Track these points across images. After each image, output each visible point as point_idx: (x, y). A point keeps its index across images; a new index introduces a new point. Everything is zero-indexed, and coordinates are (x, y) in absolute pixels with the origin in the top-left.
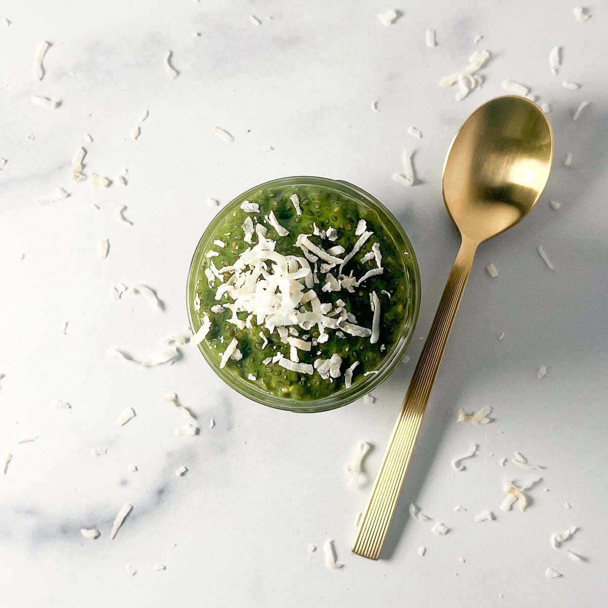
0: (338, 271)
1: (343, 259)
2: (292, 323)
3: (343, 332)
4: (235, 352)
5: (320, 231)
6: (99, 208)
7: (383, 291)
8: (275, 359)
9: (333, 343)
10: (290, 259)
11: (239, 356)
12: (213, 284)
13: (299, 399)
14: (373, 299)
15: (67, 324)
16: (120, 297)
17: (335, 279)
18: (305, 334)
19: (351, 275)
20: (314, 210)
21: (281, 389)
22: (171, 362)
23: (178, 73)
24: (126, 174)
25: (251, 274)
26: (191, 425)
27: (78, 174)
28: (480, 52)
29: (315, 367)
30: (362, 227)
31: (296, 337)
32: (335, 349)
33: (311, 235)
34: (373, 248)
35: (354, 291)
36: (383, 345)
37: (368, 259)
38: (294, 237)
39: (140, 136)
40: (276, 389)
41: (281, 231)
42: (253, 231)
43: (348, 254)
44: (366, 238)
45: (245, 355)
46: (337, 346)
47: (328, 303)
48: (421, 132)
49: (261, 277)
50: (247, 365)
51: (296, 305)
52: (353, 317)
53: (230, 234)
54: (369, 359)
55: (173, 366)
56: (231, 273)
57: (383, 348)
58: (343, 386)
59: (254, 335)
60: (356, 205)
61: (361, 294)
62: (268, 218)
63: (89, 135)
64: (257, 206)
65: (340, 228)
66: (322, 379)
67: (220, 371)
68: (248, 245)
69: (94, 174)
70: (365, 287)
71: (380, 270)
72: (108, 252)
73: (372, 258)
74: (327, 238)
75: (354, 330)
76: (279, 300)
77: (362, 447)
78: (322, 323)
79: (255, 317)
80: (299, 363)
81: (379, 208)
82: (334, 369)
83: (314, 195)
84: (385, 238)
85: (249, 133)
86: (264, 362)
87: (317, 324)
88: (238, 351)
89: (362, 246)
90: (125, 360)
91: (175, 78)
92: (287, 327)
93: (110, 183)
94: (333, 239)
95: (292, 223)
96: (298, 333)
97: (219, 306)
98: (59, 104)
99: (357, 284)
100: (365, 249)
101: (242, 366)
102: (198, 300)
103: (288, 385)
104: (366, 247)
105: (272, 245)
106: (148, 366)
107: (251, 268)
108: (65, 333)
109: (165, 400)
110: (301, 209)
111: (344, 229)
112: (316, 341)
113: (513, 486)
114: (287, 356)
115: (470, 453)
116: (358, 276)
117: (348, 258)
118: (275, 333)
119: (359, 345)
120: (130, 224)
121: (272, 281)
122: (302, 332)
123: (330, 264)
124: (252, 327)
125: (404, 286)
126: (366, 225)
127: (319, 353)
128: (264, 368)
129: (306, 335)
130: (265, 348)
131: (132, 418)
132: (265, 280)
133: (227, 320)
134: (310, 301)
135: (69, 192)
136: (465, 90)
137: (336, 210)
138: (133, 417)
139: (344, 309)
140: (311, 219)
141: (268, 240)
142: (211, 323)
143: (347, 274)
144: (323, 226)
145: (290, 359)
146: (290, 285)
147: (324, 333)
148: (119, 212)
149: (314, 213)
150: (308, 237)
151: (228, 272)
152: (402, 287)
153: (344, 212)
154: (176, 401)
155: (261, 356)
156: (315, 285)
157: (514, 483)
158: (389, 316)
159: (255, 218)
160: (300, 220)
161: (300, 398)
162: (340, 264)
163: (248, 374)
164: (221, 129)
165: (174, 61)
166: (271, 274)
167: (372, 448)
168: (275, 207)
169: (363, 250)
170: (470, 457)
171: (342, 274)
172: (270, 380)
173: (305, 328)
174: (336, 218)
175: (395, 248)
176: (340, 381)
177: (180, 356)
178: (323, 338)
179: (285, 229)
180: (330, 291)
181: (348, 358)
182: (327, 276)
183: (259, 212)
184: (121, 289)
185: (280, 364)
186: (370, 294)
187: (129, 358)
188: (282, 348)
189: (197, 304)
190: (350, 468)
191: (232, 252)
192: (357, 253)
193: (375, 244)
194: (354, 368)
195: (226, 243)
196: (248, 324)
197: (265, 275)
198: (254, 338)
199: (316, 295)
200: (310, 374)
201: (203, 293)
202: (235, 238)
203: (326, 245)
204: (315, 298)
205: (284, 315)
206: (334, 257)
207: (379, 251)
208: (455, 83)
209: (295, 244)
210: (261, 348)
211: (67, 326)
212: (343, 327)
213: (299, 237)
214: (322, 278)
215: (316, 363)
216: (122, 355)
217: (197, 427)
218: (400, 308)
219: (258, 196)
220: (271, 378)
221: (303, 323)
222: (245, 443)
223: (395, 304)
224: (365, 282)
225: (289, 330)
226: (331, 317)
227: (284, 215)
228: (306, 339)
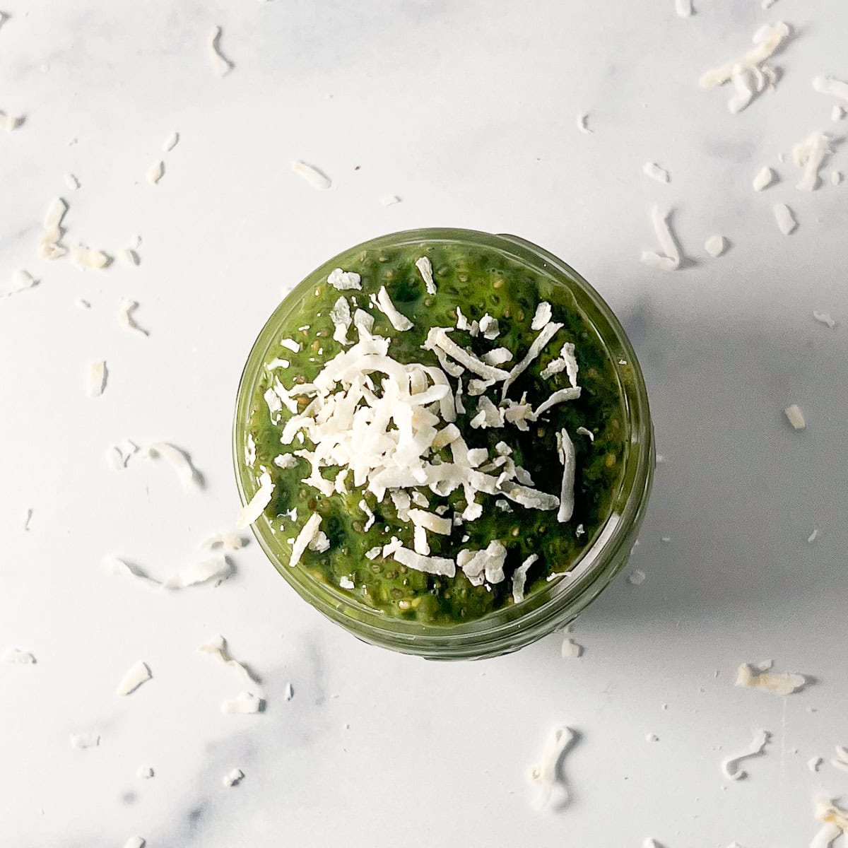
0: (500, 393)
1: (509, 371)
2: (417, 482)
3: (508, 500)
4: (316, 537)
5: (470, 322)
6: (89, 306)
7: (580, 428)
8: (387, 550)
9: (490, 520)
10: (414, 369)
11: (323, 543)
12: (279, 417)
13: (431, 623)
14: (562, 442)
15: (30, 512)
16: (125, 465)
17: (495, 407)
18: (440, 504)
19: (523, 399)
20: (458, 286)
21: (398, 604)
22: (215, 582)
23: (231, 65)
24: (138, 245)
25: (345, 396)
26: (252, 695)
27: (53, 246)
28: (772, 26)
29: (459, 564)
30: (543, 314)
31: (425, 509)
32: (493, 531)
33: (452, 329)
34: (564, 352)
35: (528, 429)
36: (581, 526)
37: (553, 371)
38: (422, 332)
39: (163, 178)
40: (390, 605)
41: (399, 322)
42: (349, 321)
43: (518, 363)
44: (551, 335)
45: (335, 542)
46: (499, 526)
47: (482, 447)
48: (667, 172)
49: (363, 403)
50: (338, 560)
51: (422, 450)
52: (527, 475)
53: (308, 327)
54: (554, 551)
55: (219, 587)
56: (311, 396)
57: (580, 530)
58: (510, 600)
59: (350, 506)
60: (533, 277)
61: (541, 434)
62: (377, 299)
63: (73, 176)
64: (357, 277)
65: (504, 317)
66: (472, 585)
67: (289, 571)
68: (339, 347)
69: (81, 245)
70: (548, 421)
71: (574, 391)
72: (105, 384)
73: (561, 370)
74: (481, 334)
75: (528, 498)
76: (393, 442)
77: (559, 735)
78: (470, 484)
79: (351, 473)
80: (429, 556)
81: (575, 283)
82: (493, 567)
83: (458, 258)
84: (585, 335)
85: (357, 171)
86: (368, 555)
87: (461, 486)
88: (322, 535)
89: (544, 349)
90: (134, 578)
91: (225, 75)
92: (408, 491)
93: (110, 261)
94: (491, 336)
95: (419, 307)
96: (428, 503)
97: (288, 456)
98: (20, 122)
99: (534, 416)
100: (548, 353)
101: (328, 563)
102: (252, 445)
103: (409, 595)
104: (551, 350)
105: (383, 345)
106: (175, 588)
107: (345, 387)
108: (27, 529)
109: (203, 649)
110: (435, 282)
111: (511, 318)
112: (461, 517)
113: (833, 808)
114: (408, 543)
115: (754, 748)
116: (535, 401)
117: (517, 370)
118: (386, 502)
119: (537, 525)
120: (144, 335)
121: (380, 410)
122: (435, 501)
123: (485, 380)
124: (346, 492)
125: (617, 419)
126: (551, 311)
127: (466, 539)
128: (368, 565)
129: (444, 507)
130: (369, 529)
131: (145, 681)
132: (369, 407)
133: (303, 481)
134: (449, 445)
135: (36, 277)
136: (746, 94)
137: (496, 285)
138: (148, 679)
139: (510, 459)
140: (452, 301)
141: (375, 337)
142: (274, 486)
143: (517, 399)
144: (474, 314)
145: (414, 550)
146: (411, 413)
147: (474, 501)
148: (125, 314)
149: (458, 289)
150: (446, 333)
151: (305, 396)
152: (615, 423)
153: (511, 290)
154: (224, 651)
155: (362, 544)
156: (459, 416)
157: (835, 802)
158: (592, 473)
159: (354, 299)
160: (434, 304)
161: (432, 619)
162: (504, 381)
163: (340, 576)
164: (308, 165)
165: (225, 44)
166: (380, 397)
167: (576, 738)
168: (388, 280)
169: (544, 357)
170: (754, 755)
171: (507, 397)
172: (378, 587)
173: (439, 493)
174: (497, 298)
175: (603, 352)
176: (503, 590)
177: (231, 570)
178: (473, 512)
179: (406, 318)
180: (484, 427)
181: (518, 547)
182: (480, 401)
183: (360, 288)
184: (128, 449)
185: (396, 558)
186: (557, 434)
187: (140, 573)
188: (400, 530)
189: (250, 452)
190: (537, 773)
191: (312, 360)
192: (534, 362)
193: (567, 345)
194: (528, 567)
195: (302, 344)
196: (340, 486)
197: (370, 399)
198: (351, 512)
199: (459, 433)
200: (450, 576)
201: (260, 434)
202: (318, 334)
203: (480, 346)
204: (457, 439)
205: (401, 467)
206: (492, 368)
207: (574, 358)
208: (728, 81)
209: (424, 344)
210: (362, 529)
211: (30, 516)
212: (509, 492)
213: (430, 332)
214: (472, 404)
215: (462, 556)
216: (127, 568)
217: (262, 698)
218: (611, 459)
219: (359, 260)
220: (380, 582)
221: (436, 484)
222: (348, 727)
223: (602, 452)
224: (548, 412)
225: (412, 497)
226: (486, 473)
227: (405, 294)
228: (442, 513)
